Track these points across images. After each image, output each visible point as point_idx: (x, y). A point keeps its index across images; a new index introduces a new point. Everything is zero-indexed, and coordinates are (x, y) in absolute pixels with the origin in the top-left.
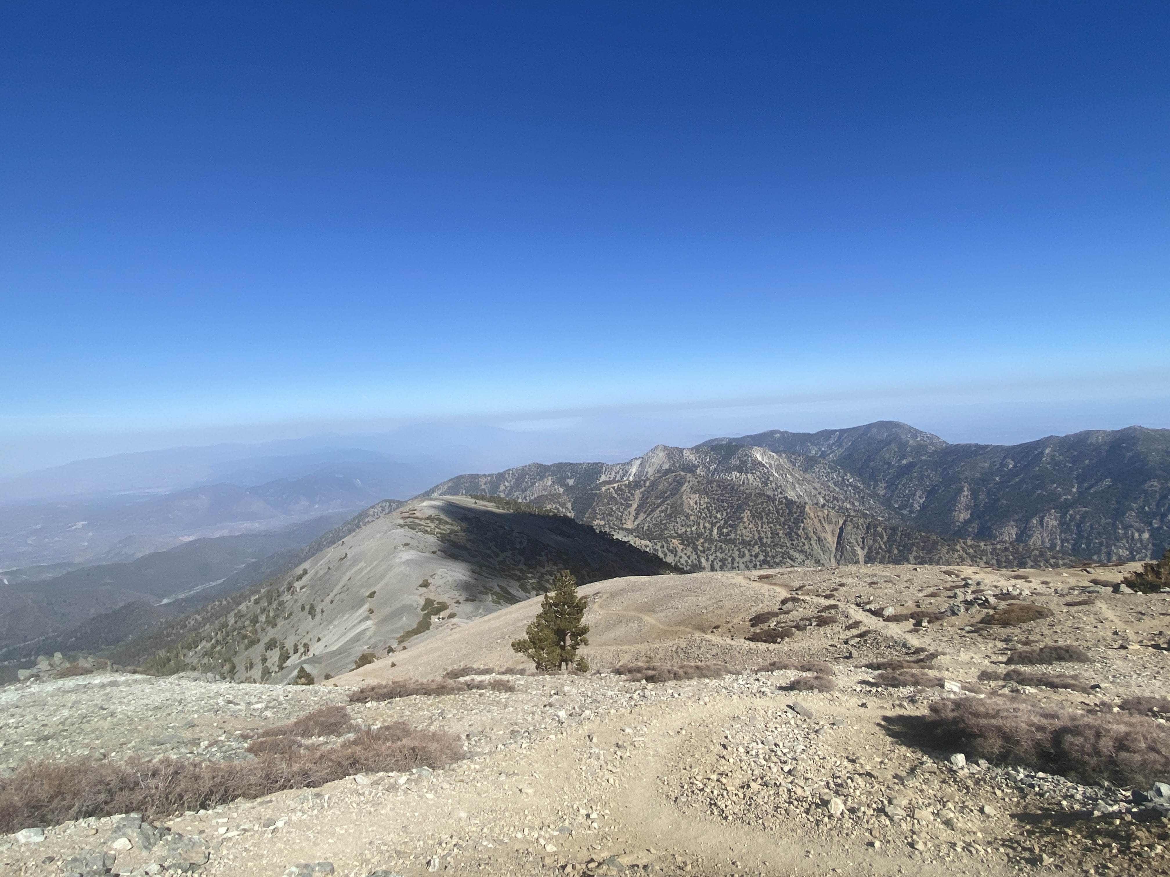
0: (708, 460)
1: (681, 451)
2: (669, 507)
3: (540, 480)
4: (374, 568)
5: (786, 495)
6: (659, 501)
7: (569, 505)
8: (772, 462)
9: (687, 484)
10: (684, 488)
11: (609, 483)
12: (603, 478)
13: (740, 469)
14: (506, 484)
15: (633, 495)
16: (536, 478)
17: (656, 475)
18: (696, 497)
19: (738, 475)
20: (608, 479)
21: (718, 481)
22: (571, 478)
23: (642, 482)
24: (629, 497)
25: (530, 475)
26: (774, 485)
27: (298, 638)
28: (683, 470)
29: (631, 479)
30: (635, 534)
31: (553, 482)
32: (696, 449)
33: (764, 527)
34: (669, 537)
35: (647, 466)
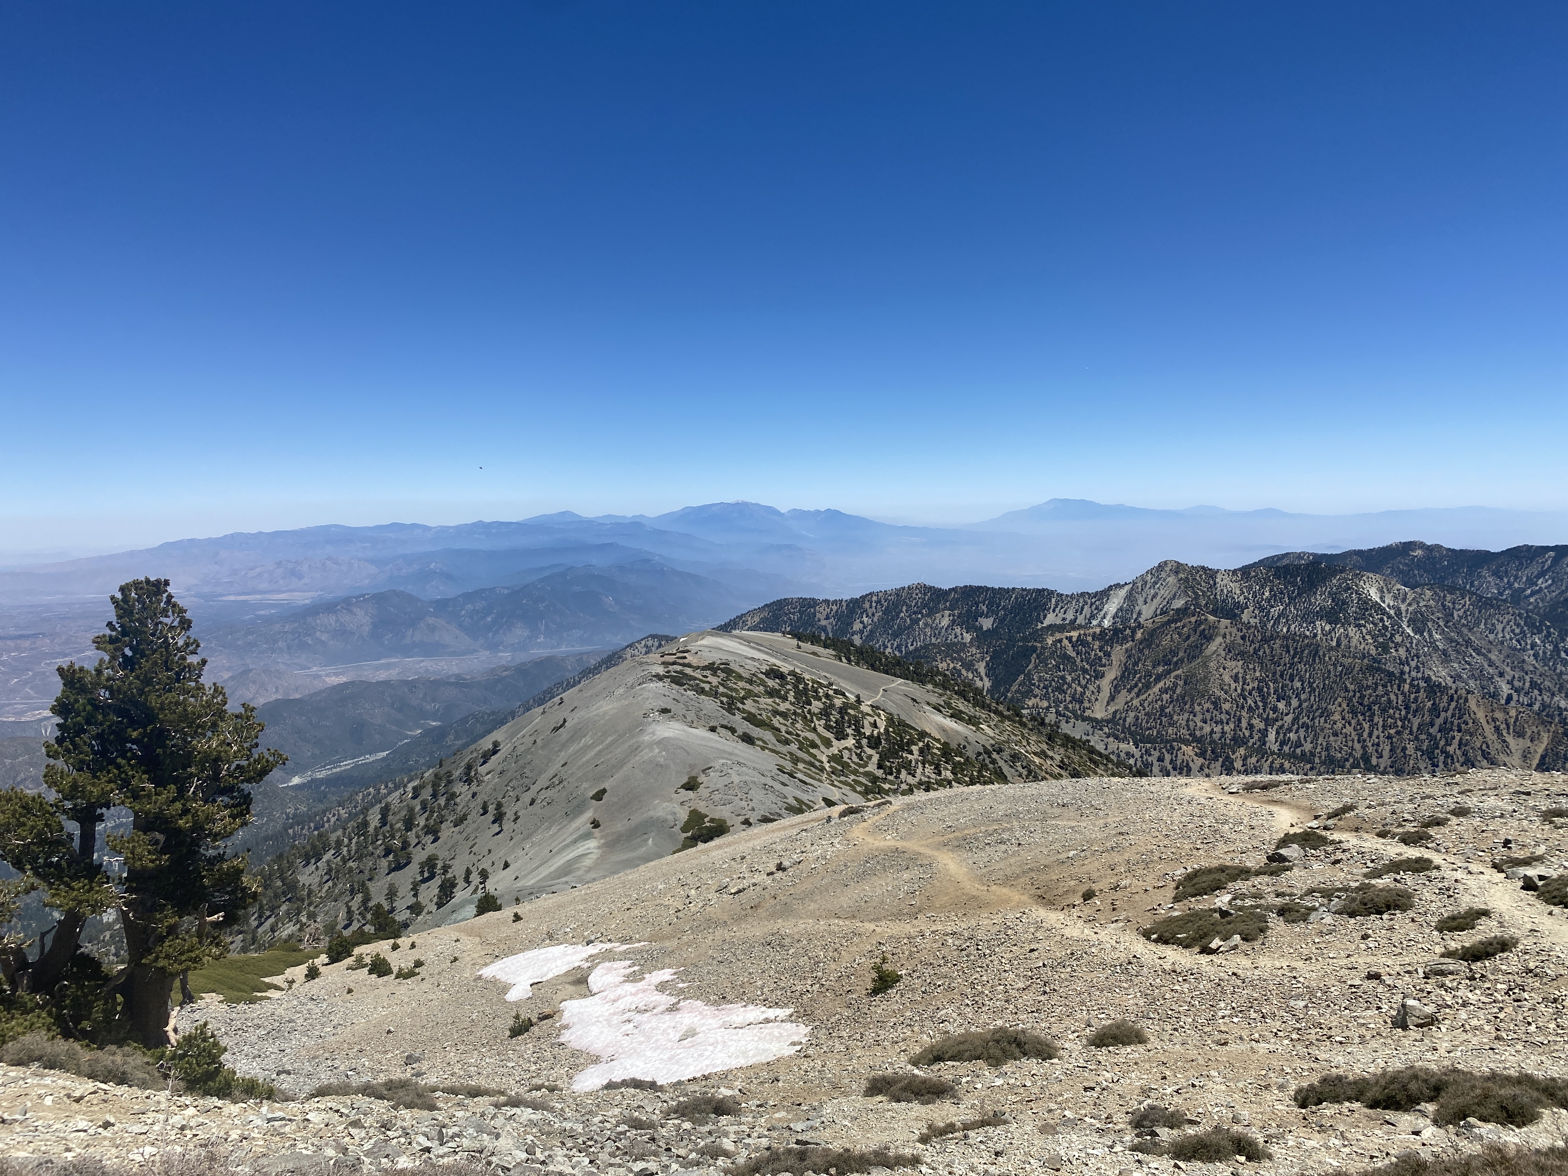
0: (1267, 594)
1: (1211, 574)
2: (1181, 683)
3: (929, 615)
4: (607, 748)
5: (1428, 672)
6: (1160, 669)
7: (981, 667)
8: (1403, 607)
9: (1219, 640)
10: (1213, 647)
11: (1061, 628)
12: (1051, 619)
13: (1332, 616)
14: (865, 619)
15: (1108, 655)
16: (921, 613)
17: (1157, 619)
18: (1236, 666)
19: (1328, 628)
20: (1059, 622)
21: (1285, 638)
22: (987, 617)
23: (1128, 631)
24: (1100, 659)
25: (909, 607)
26: (1402, 652)
27: (475, 859)
28: (1214, 613)
29: (1106, 623)
30: (1106, 730)
31: (953, 621)
32: (1245, 572)
33: (1376, 733)
34: (1174, 740)
35: (1141, 600)
